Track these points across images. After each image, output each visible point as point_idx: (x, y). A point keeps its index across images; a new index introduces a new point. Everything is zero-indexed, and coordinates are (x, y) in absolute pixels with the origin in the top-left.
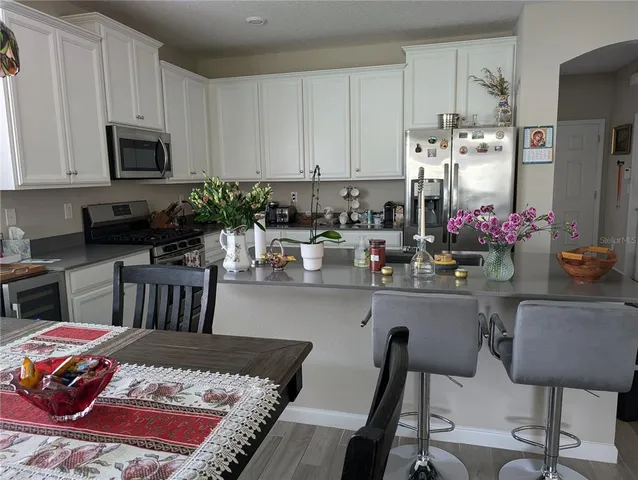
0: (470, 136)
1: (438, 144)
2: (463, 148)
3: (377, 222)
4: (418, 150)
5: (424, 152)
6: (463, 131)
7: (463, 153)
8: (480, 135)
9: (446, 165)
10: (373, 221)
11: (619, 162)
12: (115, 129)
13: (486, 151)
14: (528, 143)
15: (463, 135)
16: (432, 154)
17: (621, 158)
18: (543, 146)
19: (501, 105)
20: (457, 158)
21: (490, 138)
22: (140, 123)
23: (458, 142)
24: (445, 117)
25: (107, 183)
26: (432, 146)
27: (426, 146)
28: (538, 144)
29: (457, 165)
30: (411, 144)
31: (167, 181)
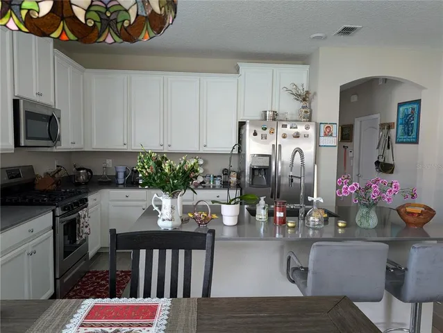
0: (289, 126)
1: (268, 130)
2: (285, 134)
3: (218, 183)
4: (255, 134)
5: (259, 136)
6: (284, 123)
7: (284, 137)
8: (295, 126)
9: (273, 145)
10: (214, 183)
11: (344, 147)
12: (21, 102)
13: (298, 137)
14: (322, 134)
15: (285, 126)
16: (264, 137)
17: (346, 144)
18: (331, 135)
19: (303, 107)
20: (280, 141)
21: (301, 129)
22: (38, 99)
23: (281, 130)
24: (268, 112)
25: (12, 150)
26: (264, 132)
27: (260, 131)
28: (328, 134)
29: (280, 145)
30: (250, 130)
31: (55, 150)
